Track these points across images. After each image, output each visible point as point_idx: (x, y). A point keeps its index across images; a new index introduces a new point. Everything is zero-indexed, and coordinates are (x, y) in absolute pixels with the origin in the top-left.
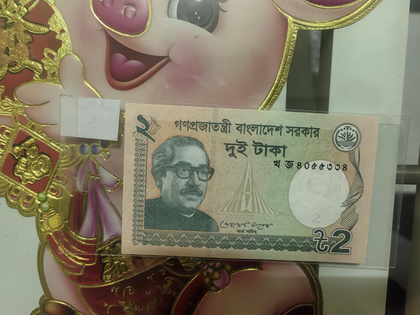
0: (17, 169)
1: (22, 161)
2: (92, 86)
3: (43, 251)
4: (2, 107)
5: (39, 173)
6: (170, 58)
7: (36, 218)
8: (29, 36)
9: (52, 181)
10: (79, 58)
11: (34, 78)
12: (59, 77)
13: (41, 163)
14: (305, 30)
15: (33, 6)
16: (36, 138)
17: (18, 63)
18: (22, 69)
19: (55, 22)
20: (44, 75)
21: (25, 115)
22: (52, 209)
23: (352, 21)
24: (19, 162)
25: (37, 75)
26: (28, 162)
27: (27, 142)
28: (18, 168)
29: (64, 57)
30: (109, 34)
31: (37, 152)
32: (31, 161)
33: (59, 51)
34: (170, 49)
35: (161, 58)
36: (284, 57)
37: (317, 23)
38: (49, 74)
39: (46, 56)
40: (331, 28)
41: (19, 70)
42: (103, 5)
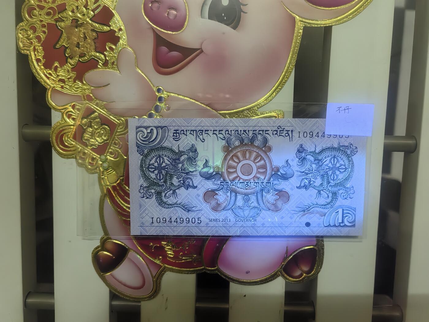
0: (85, 137)
1: (88, 131)
2: (142, 72)
3: (103, 200)
4: (74, 88)
5: (101, 140)
6: (202, 50)
7: (98, 175)
8: (95, 33)
9: (110, 146)
10: (133, 50)
11: (99, 66)
12: (117, 65)
13: (102, 132)
14: (309, 27)
15: (98, 10)
16: (99, 112)
17: (86, 54)
18: (89, 59)
19: (115, 23)
20: (106, 64)
21: (91, 95)
22: (110, 168)
23: (347, 19)
24: (86, 131)
25: (100, 64)
26: (93, 131)
27: (93, 116)
28: (85, 135)
29: (121, 50)
30: (156, 32)
31: (100, 124)
32: (95, 130)
33: (117, 45)
34: (203, 43)
35: (195, 50)
36: (292, 48)
37: (319, 21)
38: (110, 62)
39: (108, 49)
40: (330, 25)
41: (87, 60)
42: (152, 9)
